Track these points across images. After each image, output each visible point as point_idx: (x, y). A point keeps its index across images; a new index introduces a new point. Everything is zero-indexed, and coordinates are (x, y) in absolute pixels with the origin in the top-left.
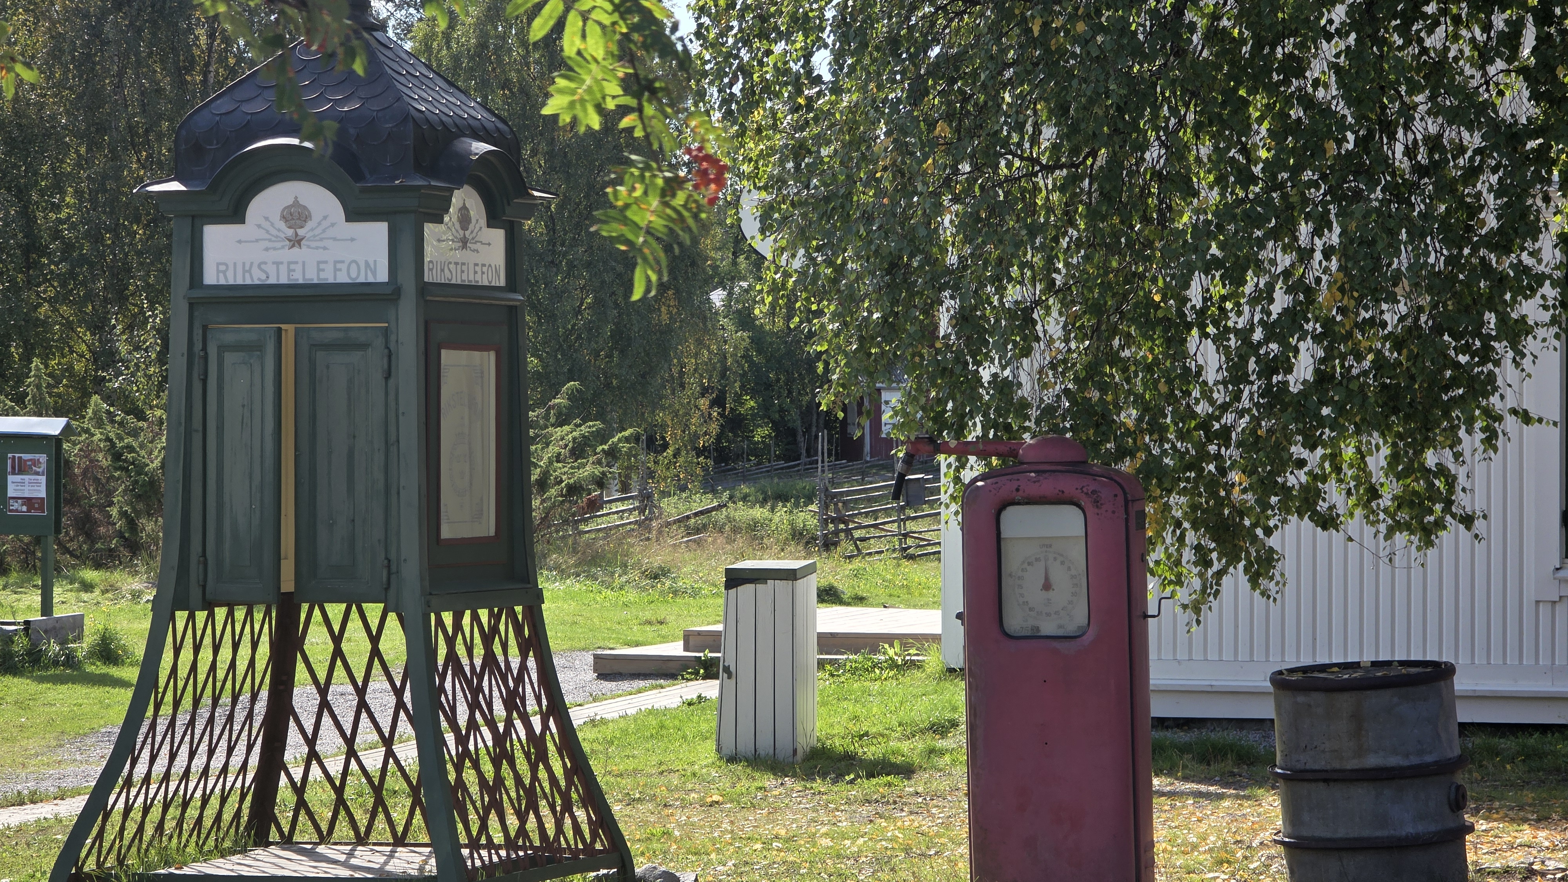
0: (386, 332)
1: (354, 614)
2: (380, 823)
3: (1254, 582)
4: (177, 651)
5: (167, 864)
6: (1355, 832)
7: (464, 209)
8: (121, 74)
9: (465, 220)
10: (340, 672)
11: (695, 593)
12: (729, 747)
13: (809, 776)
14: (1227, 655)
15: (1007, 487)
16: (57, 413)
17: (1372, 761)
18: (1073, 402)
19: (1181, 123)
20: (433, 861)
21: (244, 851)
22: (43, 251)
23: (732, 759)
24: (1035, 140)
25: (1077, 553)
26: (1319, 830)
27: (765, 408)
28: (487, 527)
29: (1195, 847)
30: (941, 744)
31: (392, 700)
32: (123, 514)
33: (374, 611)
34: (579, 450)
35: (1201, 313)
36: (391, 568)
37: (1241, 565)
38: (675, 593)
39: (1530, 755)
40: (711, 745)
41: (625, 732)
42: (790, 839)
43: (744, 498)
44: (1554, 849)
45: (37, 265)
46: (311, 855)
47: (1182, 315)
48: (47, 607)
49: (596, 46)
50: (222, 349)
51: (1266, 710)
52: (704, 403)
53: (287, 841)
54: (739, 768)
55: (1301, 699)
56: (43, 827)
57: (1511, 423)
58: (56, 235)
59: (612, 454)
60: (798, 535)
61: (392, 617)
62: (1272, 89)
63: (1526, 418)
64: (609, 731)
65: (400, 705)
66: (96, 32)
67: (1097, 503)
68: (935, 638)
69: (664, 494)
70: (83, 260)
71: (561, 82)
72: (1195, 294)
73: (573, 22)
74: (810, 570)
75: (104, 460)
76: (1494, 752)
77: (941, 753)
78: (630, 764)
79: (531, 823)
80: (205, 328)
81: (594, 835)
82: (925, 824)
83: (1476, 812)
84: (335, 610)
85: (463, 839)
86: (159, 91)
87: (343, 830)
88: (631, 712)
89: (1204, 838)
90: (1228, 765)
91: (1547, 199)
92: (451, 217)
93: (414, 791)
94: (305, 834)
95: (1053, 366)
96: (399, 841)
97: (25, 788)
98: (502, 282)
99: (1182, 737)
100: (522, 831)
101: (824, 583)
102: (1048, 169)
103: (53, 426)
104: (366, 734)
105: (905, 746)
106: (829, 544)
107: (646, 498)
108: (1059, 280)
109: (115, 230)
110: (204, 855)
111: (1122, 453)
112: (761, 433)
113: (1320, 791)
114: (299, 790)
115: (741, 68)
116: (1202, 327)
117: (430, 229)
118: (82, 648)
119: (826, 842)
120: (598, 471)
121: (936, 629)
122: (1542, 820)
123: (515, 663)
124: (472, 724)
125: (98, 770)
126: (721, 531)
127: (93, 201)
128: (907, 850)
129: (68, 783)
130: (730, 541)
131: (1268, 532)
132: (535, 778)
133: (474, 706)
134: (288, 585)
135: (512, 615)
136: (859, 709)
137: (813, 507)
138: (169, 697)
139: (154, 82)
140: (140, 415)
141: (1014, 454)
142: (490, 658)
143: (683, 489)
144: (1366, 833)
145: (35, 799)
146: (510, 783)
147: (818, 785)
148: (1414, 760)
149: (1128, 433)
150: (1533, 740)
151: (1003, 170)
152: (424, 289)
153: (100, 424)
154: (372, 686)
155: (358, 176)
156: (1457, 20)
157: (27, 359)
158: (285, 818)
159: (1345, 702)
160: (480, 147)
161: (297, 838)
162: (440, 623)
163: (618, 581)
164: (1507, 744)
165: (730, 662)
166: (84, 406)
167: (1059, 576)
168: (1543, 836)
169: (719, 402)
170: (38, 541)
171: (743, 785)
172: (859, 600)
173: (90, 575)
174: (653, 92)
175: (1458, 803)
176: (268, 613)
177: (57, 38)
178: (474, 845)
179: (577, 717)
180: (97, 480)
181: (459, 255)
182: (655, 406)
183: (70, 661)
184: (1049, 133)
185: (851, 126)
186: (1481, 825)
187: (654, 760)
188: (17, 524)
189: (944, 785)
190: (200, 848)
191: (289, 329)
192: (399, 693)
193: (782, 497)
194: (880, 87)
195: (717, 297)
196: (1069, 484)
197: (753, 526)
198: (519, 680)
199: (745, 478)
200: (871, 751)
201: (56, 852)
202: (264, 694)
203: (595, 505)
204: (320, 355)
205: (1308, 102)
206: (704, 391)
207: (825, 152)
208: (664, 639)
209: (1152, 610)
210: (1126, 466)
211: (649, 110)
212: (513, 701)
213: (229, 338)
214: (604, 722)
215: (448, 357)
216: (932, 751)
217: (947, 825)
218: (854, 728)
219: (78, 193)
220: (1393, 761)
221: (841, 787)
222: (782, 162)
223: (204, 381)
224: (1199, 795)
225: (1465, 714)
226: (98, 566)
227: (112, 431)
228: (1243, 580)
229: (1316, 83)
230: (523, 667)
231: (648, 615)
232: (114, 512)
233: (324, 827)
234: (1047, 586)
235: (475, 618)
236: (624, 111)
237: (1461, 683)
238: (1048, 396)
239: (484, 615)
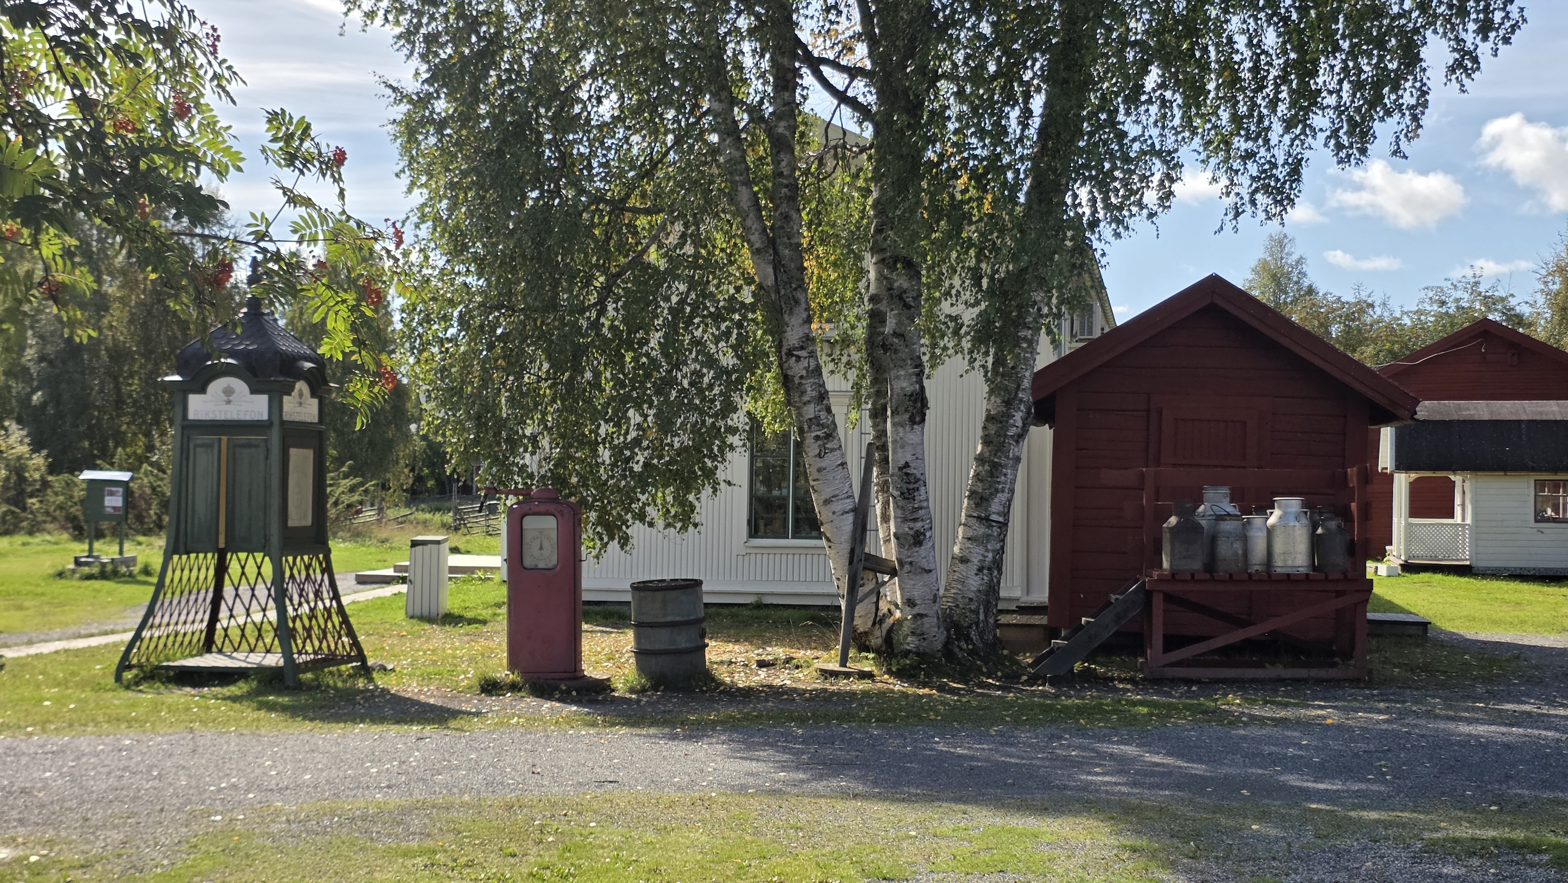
0: (266, 441)
1: (251, 557)
2: (260, 643)
3: (622, 548)
4: (174, 571)
5: (168, 660)
6: (663, 647)
7: (301, 391)
8: (159, 330)
9: (301, 395)
10: (244, 580)
11: (400, 549)
12: (411, 613)
13: (444, 624)
14: (616, 576)
15: (526, 507)
16: (129, 470)
17: (670, 619)
18: (552, 473)
19: (599, 363)
20: (282, 660)
21: (201, 655)
22: (124, 403)
23: (412, 617)
24: (540, 369)
25: (554, 535)
26: (649, 647)
27: (432, 473)
28: (308, 522)
29: (600, 653)
30: (498, 611)
31: (266, 592)
32: (156, 514)
33: (259, 556)
34: (352, 489)
35: (604, 439)
36: (267, 539)
37: (616, 541)
38: (391, 549)
39: (733, 616)
40: (403, 612)
41: (367, 606)
42: (434, 651)
43: (423, 510)
44: (741, 653)
45: (121, 408)
46: (230, 657)
47: (596, 439)
48: (121, 552)
49: (341, 326)
50: (196, 446)
51: (628, 598)
52: (406, 471)
53: (220, 651)
54: (414, 621)
55: (642, 594)
56: (116, 645)
57: (723, 485)
58: (130, 396)
59: (366, 491)
60: (444, 525)
61: (267, 559)
62: (635, 351)
63: (729, 483)
64: (360, 606)
65: (269, 595)
66: (149, 312)
67: (562, 515)
68: (498, 568)
69: (388, 508)
70: (142, 407)
71: (326, 340)
72: (602, 431)
73: (331, 315)
74: (446, 540)
75: (148, 491)
76: (719, 614)
77: (499, 615)
78: (369, 620)
79: (324, 645)
80: (188, 437)
81: (351, 649)
82: (491, 644)
83: (711, 638)
84: (243, 555)
85: (295, 650)
86: (176, 338)
87: (245, 646)
88: (370, 598)
89: (603, 649)
90: (615, 620)
91: (742, 398)
92: (295, 393)
93: (275, 630)
94: (227, 649)
95: (545, 459)
96: (268, 651)
97: (109, 628)
98: (316, 420)
99: (597, 608)
100: (320, 648)
101: (453, 545)
102: (546, 380)
103: (125, 476)
104: (255, 606)
105: (484, 612)
106: (457, 529)
107: (380, 510)
108: (549, 424)
109: (156, 395)
110: (185, 657)
111: (571, 494)
112: (430, 483)
113: (649, 630)
114: (226, 630)
115: (419, 335)
116: (604, 444)
117: (286, 398)
118: (136, 569)
119: (450, 651)
120: (360, 498)
121: (499, 565)
122: (737, 641)
123: (319, 577)
124: (300, 604)
125: (139, 620)
126: (412, 523)
127: (146, 382)
128: (483, 655)
129: (127, 627)
130: (415, 528)
131: (628, 527)
132: (326, 626)
133: (301, 596)
134: (222, 545)
135: (318, 558)
136: (466, 598)
137: (451, 514)
138: (170, 591)
139: (173, 333)
140: (164, 472)
141: (529, 494)
142: (308, 576)
143: (397, 506)
144: (666, 647)
145: (113, 632)
146: (316, 628)
147: (447, 628)
148: (686, 618)
149: (574, 487)
150: (735, 610)
151: (526, 379)
152: (283, 423)
153: (147, 476)
154: (257, 587)
155: (256, 376)
156: (707, 325)
157: (116, 447)
158: (219, 643)
159: (659, 595)
160: (308, 365)
161: (224, 650)
162: (287, 561)
163: (368, 543)
164: (725, 611)
165: (412, 578)
166: (140, 468)
167: (546, 544)
168: (737, 648)
169: (412, 470)
170: (119, 524)
171: (416, 628)
172: (468, 552)
173: (141, 538)
174: (365, 345)
175: (703, 636)
176: (213, 556)
177: (132, 314)
178: (300, 653)
179: (345, 601)
180: (145, 499)
181: (299, 409)
182: (386, 471)
183: (131, 575)
184: (546, 366)
185: (464, 360)
186: (712, 643)
187: (379, 618)
188: (110, 517)
189: (499, 628)
190: (182, 653)
191: (224, 438)
192: (269, 590)
193: (438, 510)
194: (476, 344)
195: (413, 427)
196: (551, 507)
197: (425, 522)
198: (320, 585)
199: (423, 501)
200: (469, 615)
201: (121, 654)
202: (211, 589)
203: (359, 512)
204: (238, 450)
205: (647, 355)
206: (407, 466)
207: (453, 370)
208: (386, 568)
209: (584, 558)
210: (573, 499)
211: (363, 353)
212: (318, 594)
213: (199, 442)
214: (358, 602)
215: (293, 451)
216: (495, 614)
217: (500, 644)
218: (463, 605)
219: (140, 379)
220: (678, 619)
221: (457, 628)
222: (435, 374)
223: (188, 459)
224: (602, 632)
225: (707, 599)
226: (145, 535)
227: (152, 479)
228: (618, 546)
229: (652, 348)
230: (322, 580)
231: (379, 558)
232: (152, 512)
233: (236, 645)
234: (541, 548)
235: (302, 559)
236: (353, 353)
237: (705, 587)
238: (543, 472)
239: (306, 558)
